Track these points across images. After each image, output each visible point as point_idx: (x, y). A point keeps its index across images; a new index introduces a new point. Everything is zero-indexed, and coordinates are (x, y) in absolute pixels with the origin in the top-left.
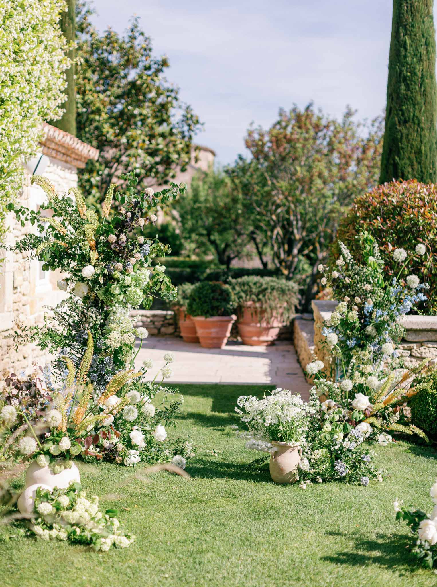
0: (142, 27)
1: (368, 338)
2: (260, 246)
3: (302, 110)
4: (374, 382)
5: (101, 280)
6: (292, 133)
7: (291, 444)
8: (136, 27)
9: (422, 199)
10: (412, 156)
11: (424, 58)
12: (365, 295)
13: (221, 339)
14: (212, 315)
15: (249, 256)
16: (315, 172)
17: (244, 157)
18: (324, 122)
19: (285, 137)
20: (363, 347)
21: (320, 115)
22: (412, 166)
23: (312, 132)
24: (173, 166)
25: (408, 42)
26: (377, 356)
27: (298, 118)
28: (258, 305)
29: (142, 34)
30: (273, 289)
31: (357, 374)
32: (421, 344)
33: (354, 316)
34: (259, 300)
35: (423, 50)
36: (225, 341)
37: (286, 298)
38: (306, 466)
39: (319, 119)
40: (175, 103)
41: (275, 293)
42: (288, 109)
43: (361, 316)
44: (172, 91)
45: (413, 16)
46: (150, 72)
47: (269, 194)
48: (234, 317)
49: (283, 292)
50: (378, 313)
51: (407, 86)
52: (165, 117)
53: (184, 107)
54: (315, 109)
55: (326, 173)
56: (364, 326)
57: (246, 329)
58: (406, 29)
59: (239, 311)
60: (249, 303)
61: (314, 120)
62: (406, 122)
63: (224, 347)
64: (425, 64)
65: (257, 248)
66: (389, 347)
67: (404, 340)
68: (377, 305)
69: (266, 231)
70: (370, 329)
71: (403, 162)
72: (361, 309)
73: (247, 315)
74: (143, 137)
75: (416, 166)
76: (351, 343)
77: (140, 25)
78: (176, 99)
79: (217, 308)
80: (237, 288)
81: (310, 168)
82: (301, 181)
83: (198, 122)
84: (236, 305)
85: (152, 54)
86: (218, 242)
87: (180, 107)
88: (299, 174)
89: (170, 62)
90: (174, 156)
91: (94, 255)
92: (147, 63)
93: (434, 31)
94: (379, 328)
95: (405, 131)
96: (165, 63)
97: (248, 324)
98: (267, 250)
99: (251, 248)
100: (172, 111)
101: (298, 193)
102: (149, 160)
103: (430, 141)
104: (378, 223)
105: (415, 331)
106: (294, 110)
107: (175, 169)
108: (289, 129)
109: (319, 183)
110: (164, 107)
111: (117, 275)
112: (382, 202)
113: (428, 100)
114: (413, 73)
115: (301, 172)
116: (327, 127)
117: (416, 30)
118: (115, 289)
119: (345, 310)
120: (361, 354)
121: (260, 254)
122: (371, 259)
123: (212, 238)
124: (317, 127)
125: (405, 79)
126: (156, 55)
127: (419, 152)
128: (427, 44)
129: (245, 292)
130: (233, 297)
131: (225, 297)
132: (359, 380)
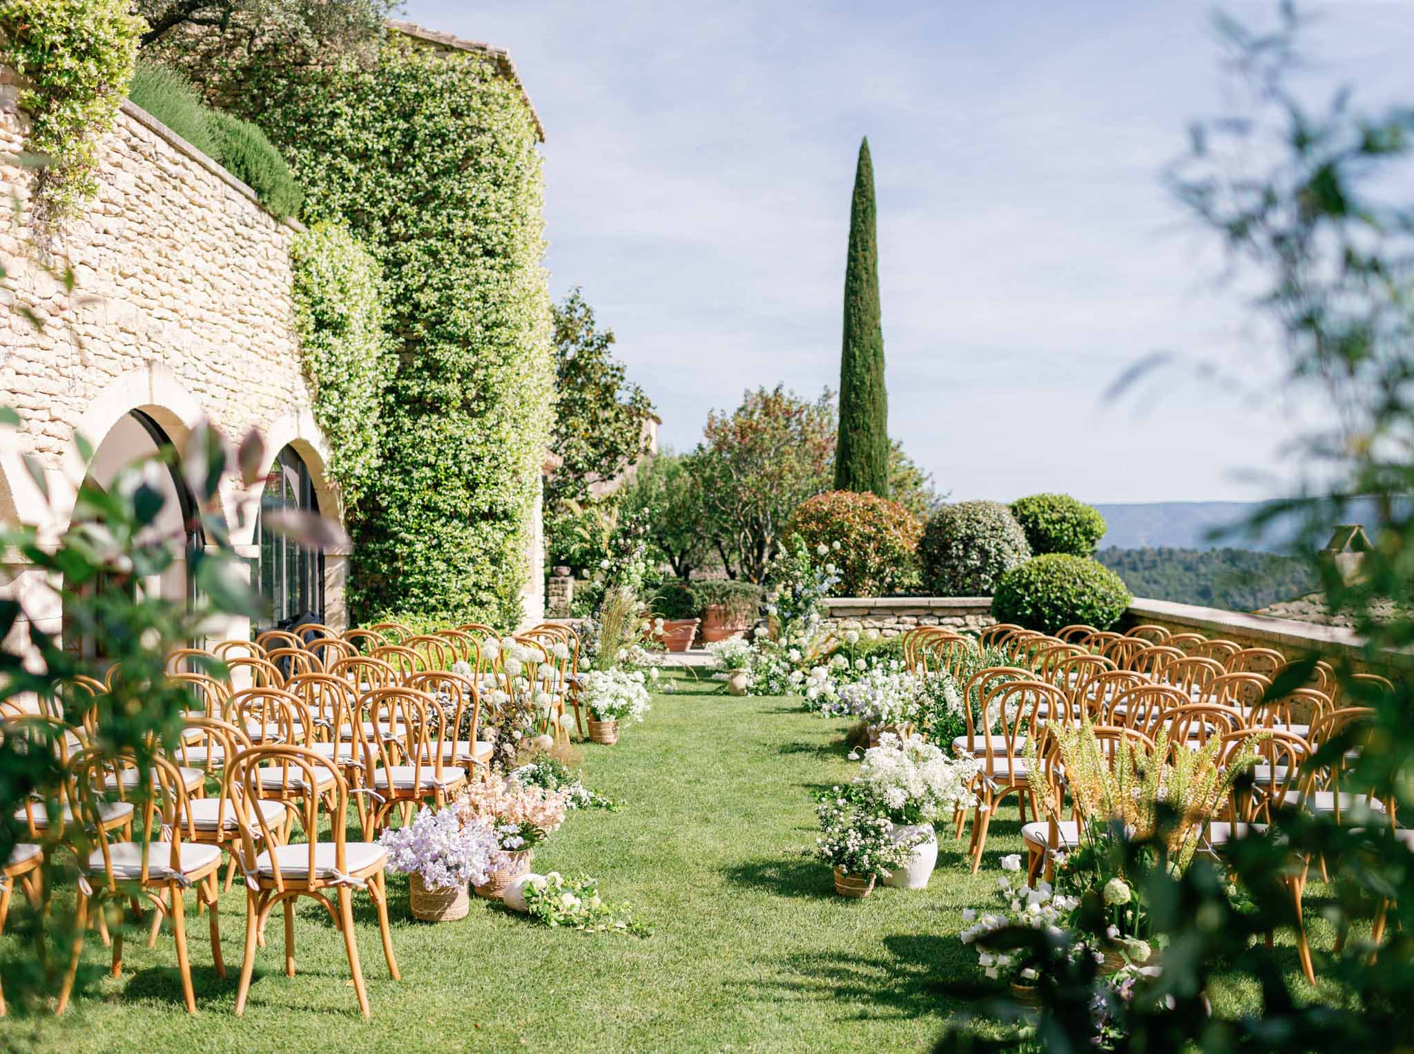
0: (584, 297)
1: (800, 610)
2: (726, 552)
3: (770, 392)
4: (804, 641)
5: (615, 569)
6: (758, 423)
7: (741, 670)
8: (577, 297)
9: (847, 506)
10: (863, 460)
11: (873, 367)
12: (796, 580)
13: (686, 641)
14: (677, 618)
15: (712, 566)
16: (785, 465)
17: (704, 446)
18: (795, 408)
19: (750, 427)
20: (796, 617)
21: (792, 398)
22: (863, 469)
23: (782, 422)
24: (619, 458)
25: (857, 353)
26: (807, 624)
27: (766, 403)
28: (722, 607)
29: (583, 305)
30: (736, 591)
31: (792, 637)
32: (845, 618)
33: (788, 594)
34: (723, 602)
35: (871, 360)
36: (690, 644)
37: (750, 600)
38: (751, 684)
39: (791, 403)
40: (622, 384)
41: (739, 595)
42: (755, 390)
43: (794, 595)
44: (618, 369)
45: (862, 329)
46: (592, 349)
47: (734, 489)
48: (698, 620)
49: (746, 594)
50: (805, 592)
51: (857, 395)
52: (609, 400)
53: (632, 388)
54: (785, 392)
55: (797, 467)
56: (796, 603)
57: (710, 632)
58: (854, 341)
59: (703, 614)
60: (713, 606)
61: (785, 404)
62: (856, 428)
63: (688, 650)
64: (874, 373)
65: (723, 555)
66: (815, 617)
67: (832, 616)
68: (807, 587)
69: (732, 534)
70: (800, 604)
71: (854, 466)
72: (794, 590)
73: (712, 618)
74: (585, 426)
75: (867, 470)
76: (787, 615)
77: (581, 295)
78: (622, 378)
79: (682, 611)
80: (701, 591)
81: (779, 463)
82: (769, 476)
83: (649, 405)
84: (700, 607)
85: (595, 328)
86: (672, 548)
87: (627, 389)
88: (769, 469)
89: (615, 337)
90: (623, 447)
91: (609, 553)
92: (588, 339)
93: (882, 342)
94: (807, 603)
95: (855, 437)
96: (609, 338)
97: (712, 627)
98: (735, 557)
99: (714, 554)
100: (618, 394)
101: (767, 489)
102: (592, 453)
103: (880, 445)
104: (813, 526)
105: (840, 608)
106: (762, 392)
107: (622, 461)
108: (755, 417)
109: (789, 477)
110: (608, 389)
111: (623, 566)
112: (816, 510)
113: (877, 406)
114: (863, 383)
115: (769, 467)
116: (800, 411)
117: (865, 342)
118: (624, 575)
119: (782, 590)
120: (795, 622)
121: (726, 562)
122: (800, 553)
123: (665, 543)
124: (788, 414)
125: (855, 387)
126: (600, 329)
127: (869, 457)
128: (875, 355)
129: (709, 595)
130: (697, 600)
131: (689, 600)
132: (793, 641)
